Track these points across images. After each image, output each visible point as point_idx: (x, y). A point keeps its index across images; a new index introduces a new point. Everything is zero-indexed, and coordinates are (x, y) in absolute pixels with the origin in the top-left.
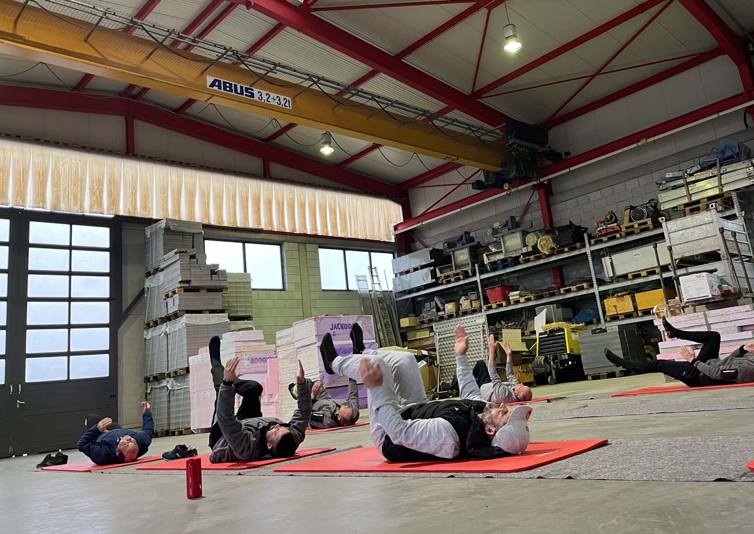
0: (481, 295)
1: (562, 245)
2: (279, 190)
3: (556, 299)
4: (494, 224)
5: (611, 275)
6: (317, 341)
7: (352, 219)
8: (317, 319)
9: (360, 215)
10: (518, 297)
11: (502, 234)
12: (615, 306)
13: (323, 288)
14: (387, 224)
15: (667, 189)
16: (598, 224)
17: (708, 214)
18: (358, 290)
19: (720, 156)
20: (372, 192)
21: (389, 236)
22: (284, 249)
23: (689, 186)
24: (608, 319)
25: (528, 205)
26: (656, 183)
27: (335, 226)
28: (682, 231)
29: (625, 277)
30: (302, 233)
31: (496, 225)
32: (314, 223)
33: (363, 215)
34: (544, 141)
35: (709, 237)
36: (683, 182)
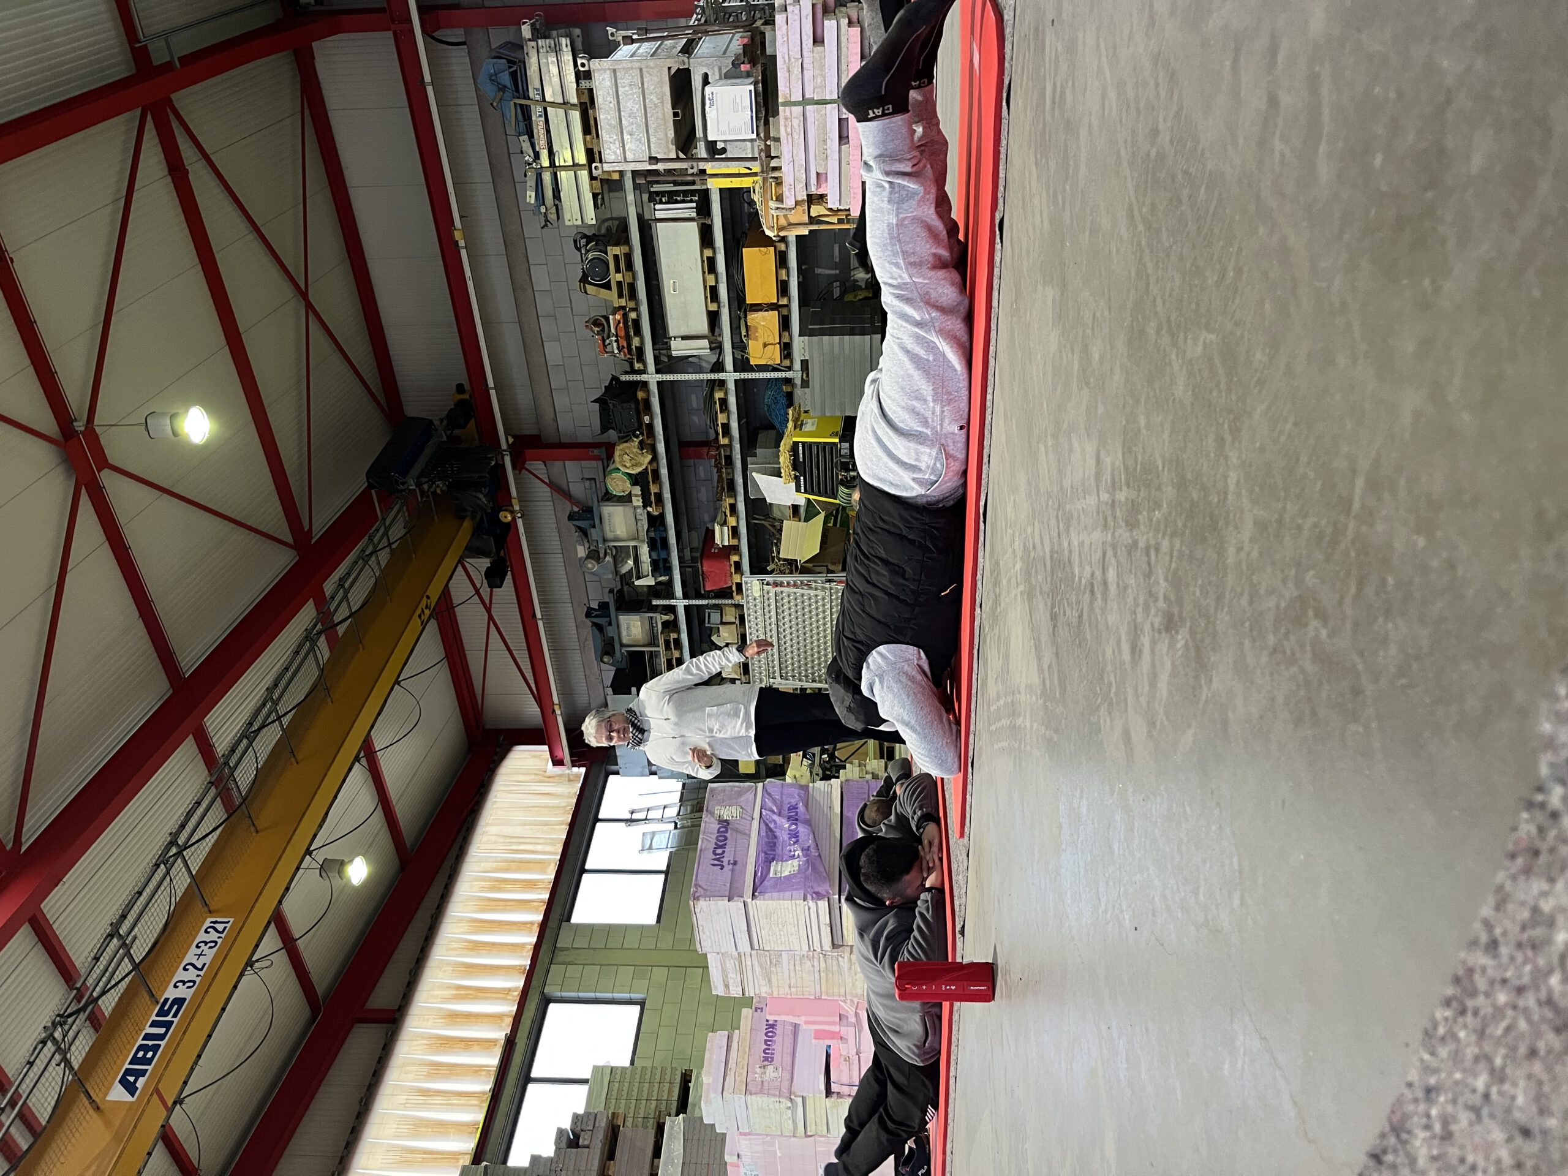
0: (714, 601)
1: (636, 425)
2: (431, 993)
3: (739, 456)
4: (579, 556)
5: (705, 343)
6: (742, 899)
7: (522, 847)
8: (697, 895)
9: (518, 831)
10: (726, 528)
11: (600, 541)
12: (765, 345)
13: (653, 921)
14: (547, 779)
15: (557, 206)
16: (607, 352)
17: (596, 76)
18: (669, 850)
19: (508, 95)
20: (475, 799)
21: (571, 777)
22: (559, 994)
23: (557, 164)
24: (787, 363)
25: (553, 486)
26: (542, 228)
27: (530, 885)
28: (625, 134)
29: (713, 318)
30: (531, 953)
31: (581, 551)
32: (515, 927)
33: (519, 825)
34: (426, 427)
35: (643, 84)
36: (548, 173)
